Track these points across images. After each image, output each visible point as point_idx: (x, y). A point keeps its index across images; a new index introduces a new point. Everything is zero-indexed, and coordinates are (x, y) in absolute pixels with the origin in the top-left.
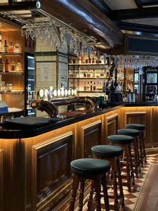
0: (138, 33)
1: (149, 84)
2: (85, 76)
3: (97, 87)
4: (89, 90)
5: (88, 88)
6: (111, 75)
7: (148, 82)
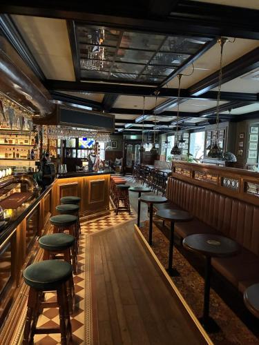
0: (59, 102)
1: (68, 149)
2: (6, 141)
3: (21, 155)
4: (12, 157)
5: (10, 155)
6: (37, 142)
7: (67, 146)
